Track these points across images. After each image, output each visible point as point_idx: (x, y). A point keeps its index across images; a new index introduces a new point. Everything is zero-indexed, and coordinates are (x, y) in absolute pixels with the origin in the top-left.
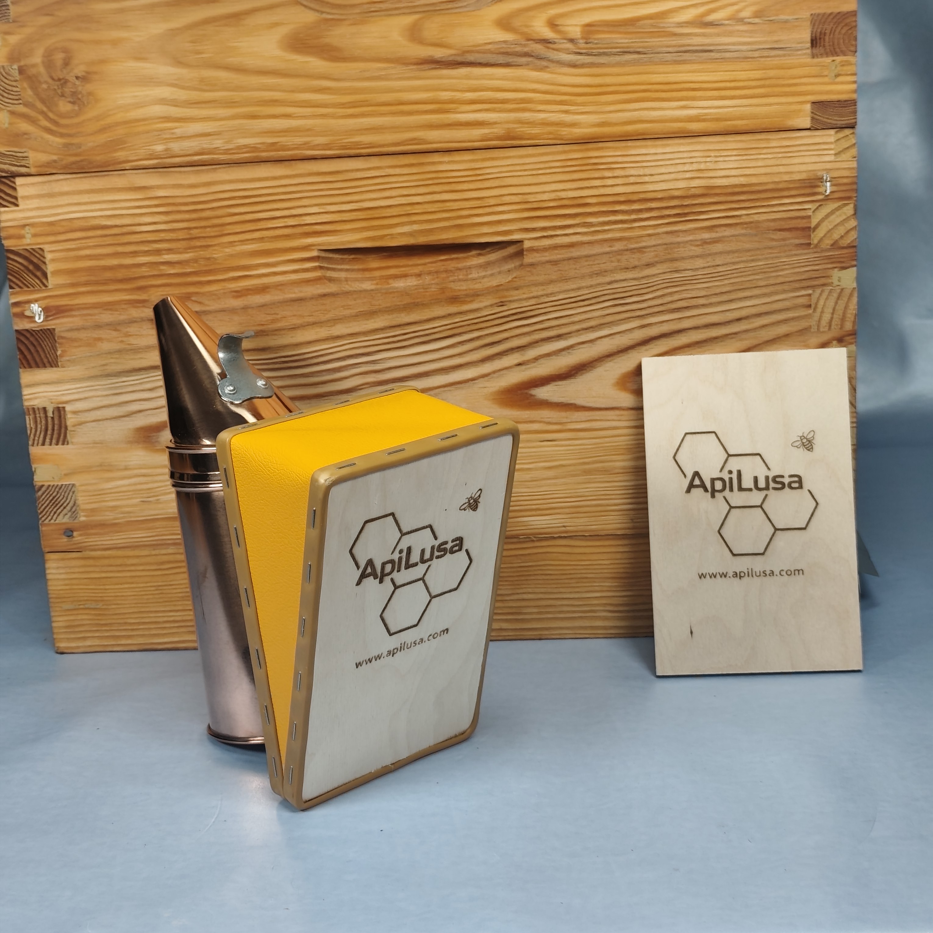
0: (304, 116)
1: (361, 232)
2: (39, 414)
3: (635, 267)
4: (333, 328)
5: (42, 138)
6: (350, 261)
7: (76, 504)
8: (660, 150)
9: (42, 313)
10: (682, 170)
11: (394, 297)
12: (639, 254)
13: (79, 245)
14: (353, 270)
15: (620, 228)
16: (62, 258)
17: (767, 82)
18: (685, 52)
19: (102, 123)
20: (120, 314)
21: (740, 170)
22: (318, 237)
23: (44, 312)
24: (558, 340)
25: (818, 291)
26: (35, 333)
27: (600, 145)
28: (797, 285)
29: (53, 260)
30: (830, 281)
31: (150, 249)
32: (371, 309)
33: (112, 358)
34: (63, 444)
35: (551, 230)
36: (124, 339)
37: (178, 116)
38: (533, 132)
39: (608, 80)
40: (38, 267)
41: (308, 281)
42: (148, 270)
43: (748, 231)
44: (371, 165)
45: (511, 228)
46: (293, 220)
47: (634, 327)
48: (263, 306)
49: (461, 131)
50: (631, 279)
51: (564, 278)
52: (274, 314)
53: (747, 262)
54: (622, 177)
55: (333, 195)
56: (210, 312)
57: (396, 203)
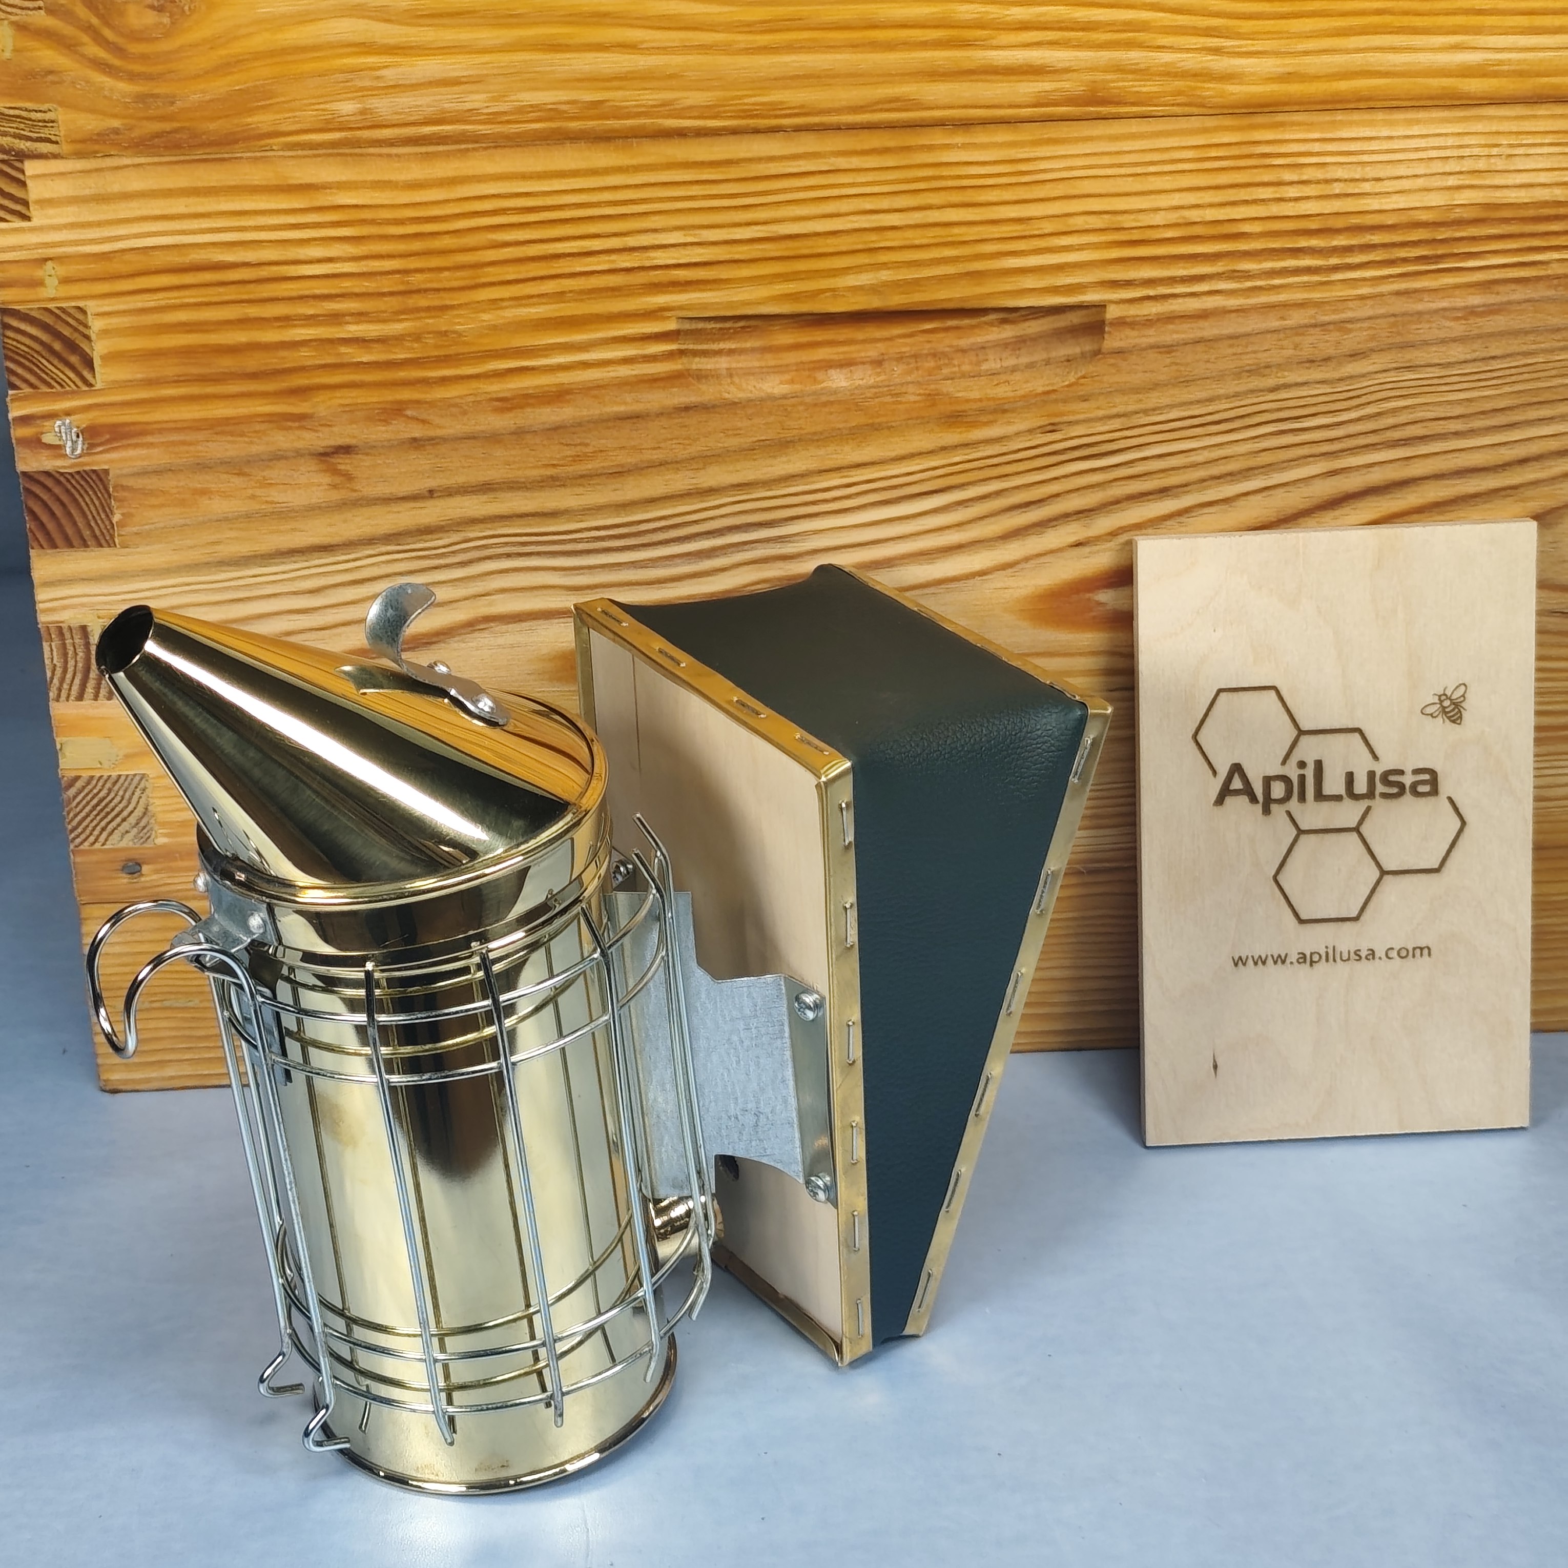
0: (665, 48)
2: (72, 638)
3: (1327, 359)
4: (702, 472)
6: (738, 332)
7: (149, 813)
8: (1399, 131)
9: (81, 438)
10: (1441, 171)
11: (831, 413)
12: (1338, 334)
13: (163, 303)
14: (741, 352)
15: (1305, 283)
16: (126, 328)
19: (223, 52)
20: (251, 443)
21: (1556, 173)
22: (680, 292)
23: (84, 436)
24: (1160, 498)
26: (65, 478)
27: (1280, 118)
29: (105, 333)
31: (318, 312)
32: (782, 436)
33: (231, 529)
35: (1163, 285)
36: (258, 492)
37: (392, 41)
38: (1144, 89)
40: (73, 347)
41: (653, 381)
42: (313, 354)
43: (1559, 293)
44: (801, 150)
45: (1082, 281)
46: (629, 258)
47: (1314, 474)
48: (556, 429)
49: (995, 85)
50: (1319, 382)
51: (1182, 380)
52: (580, 444)
53: (1552, 351)
54: (1318, 182)
55: (717, 208)
56: (444, 440)
57: (849, 226)
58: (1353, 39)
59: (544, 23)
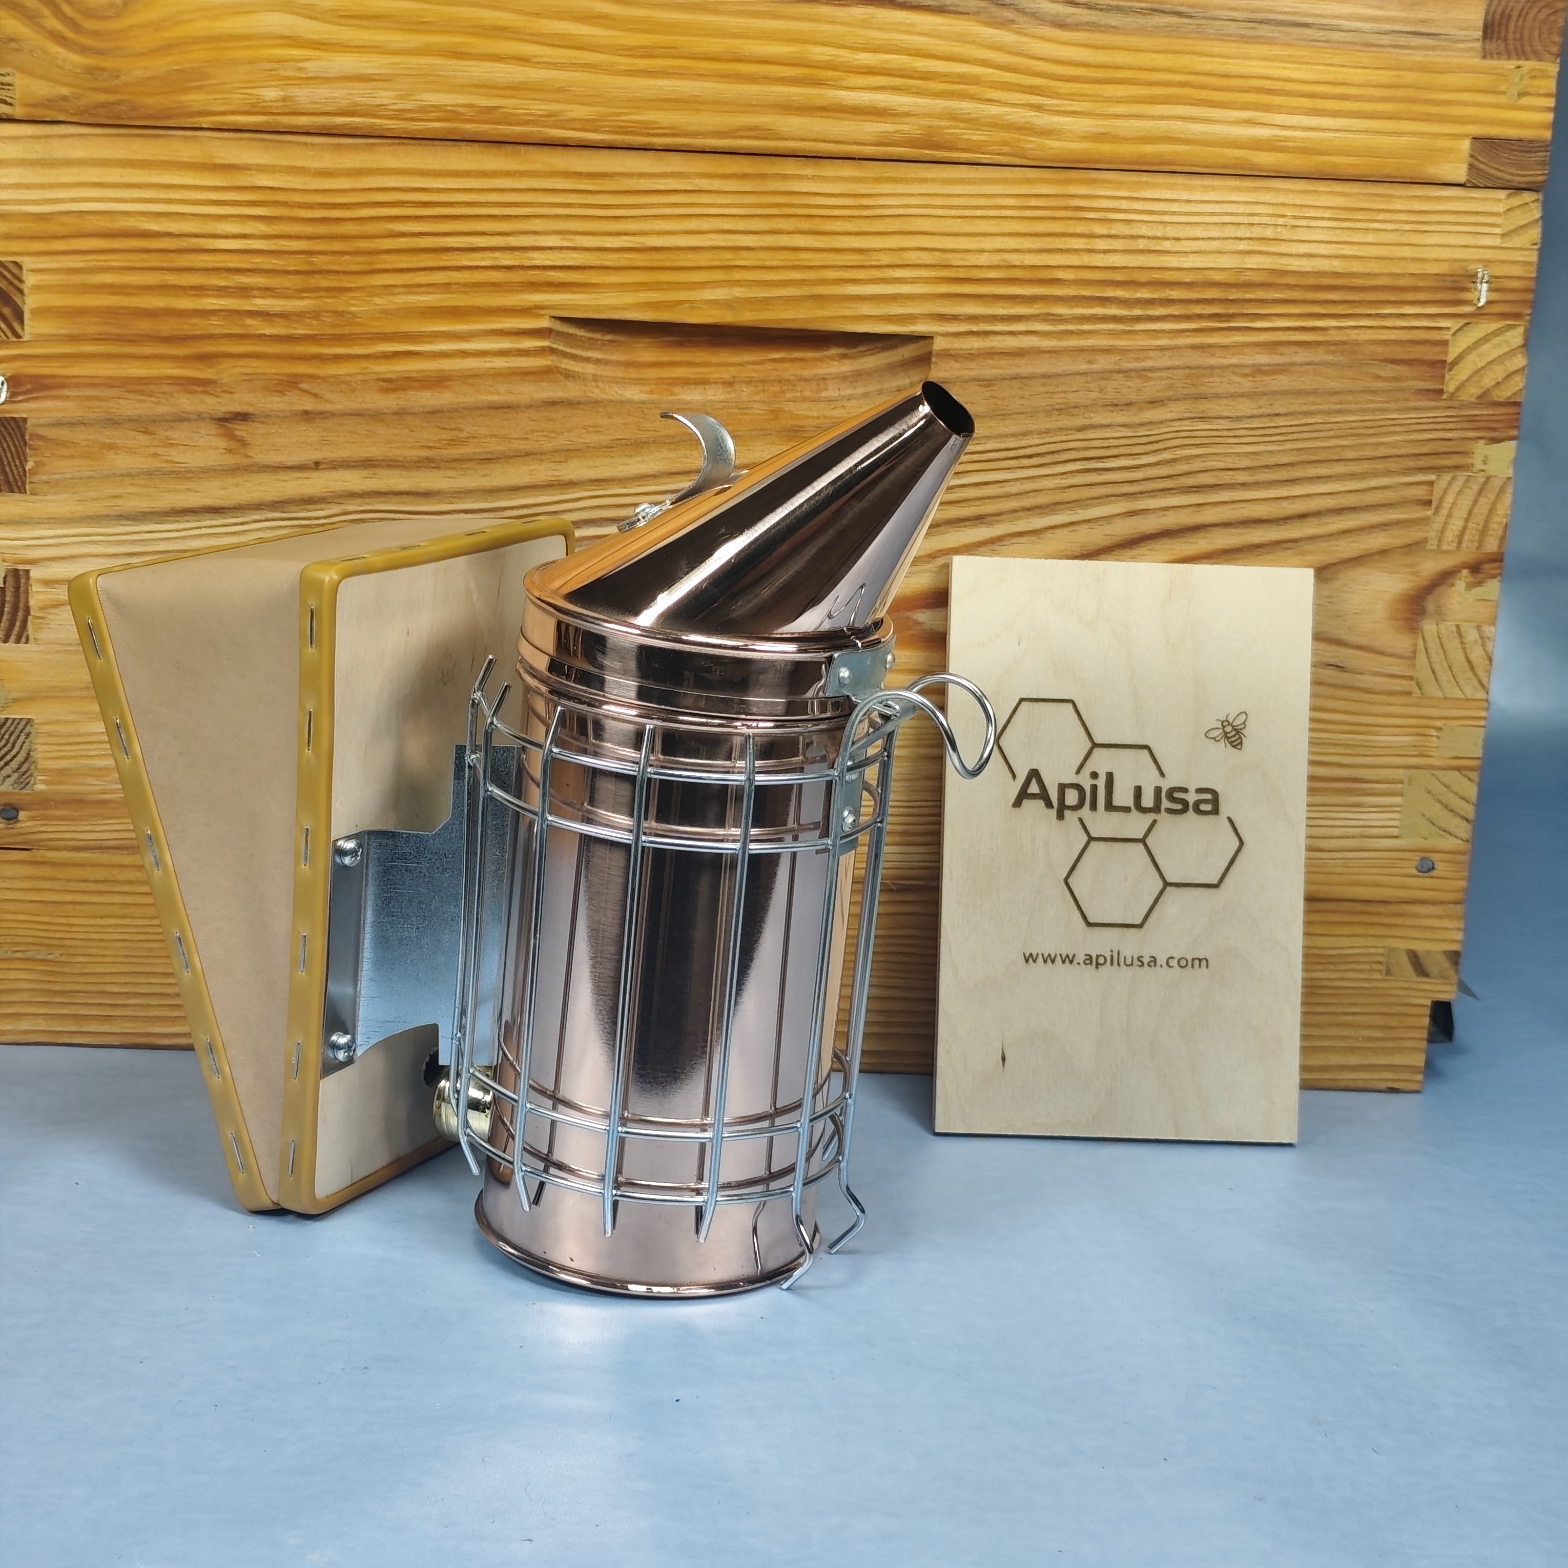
1: (635, 291)
3: (1129, 404)
4: (564, 465)
5: (45, 51)
6: (605, 345)
7: (30, 759)
8: (1197, 196)
9: (5, 386)
10: (1233, 236)
12: (1140, 381)
13: (91, 264)
14: (607, 363)
15: (1110, 330)
16: (56, 286)
17: (1400, 93)
18: (1261, 22)
19: (166, 34)
20: (159, 403)
21: (1335, 246)
22: (554, 292)
23: (8, 386)
24: (976, 525)
25: (1447, 477)
27: (1093, 175)
28: (1412, 463)
29: (37, 288)
30: (1469, 461)
31: (232, 284)
32: (638, 436)
33: (132, 485)
34: (18, 641)
35: (985, 322)
36: (160, 451)
37: (315, 37)
38: (974, 138)
39: (1121, 58)
40: (6, 299)
41: (525, 374)
42: (222, 323)
43: (1336, 359)
44: (669, 169)
45: (913, 312)
46: (510, 256)
47: (1115, 513)
48: (435, 413)
49: (842, 122)
50: (1121, 426)
51: (999, 413)
52: (455, 429)
53: (1329, 413)
54: (1125, 237)
55: (591, 216)
56: (333, 415)
57: (708, 243)
58: (1158, 107)
59: (449, 32)
